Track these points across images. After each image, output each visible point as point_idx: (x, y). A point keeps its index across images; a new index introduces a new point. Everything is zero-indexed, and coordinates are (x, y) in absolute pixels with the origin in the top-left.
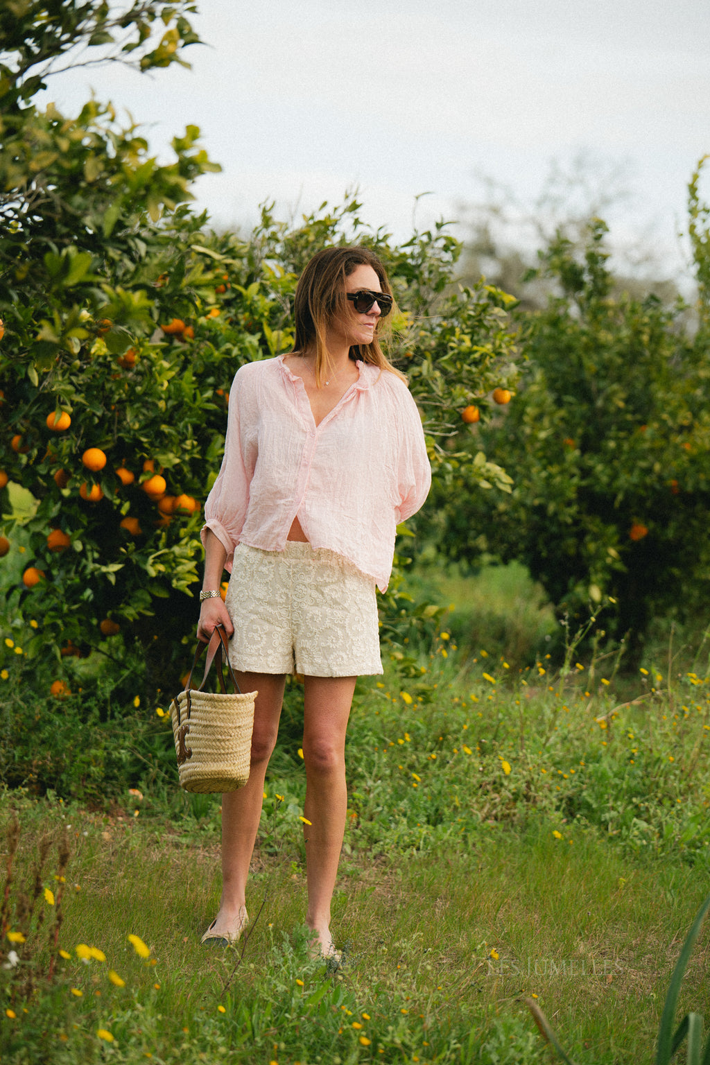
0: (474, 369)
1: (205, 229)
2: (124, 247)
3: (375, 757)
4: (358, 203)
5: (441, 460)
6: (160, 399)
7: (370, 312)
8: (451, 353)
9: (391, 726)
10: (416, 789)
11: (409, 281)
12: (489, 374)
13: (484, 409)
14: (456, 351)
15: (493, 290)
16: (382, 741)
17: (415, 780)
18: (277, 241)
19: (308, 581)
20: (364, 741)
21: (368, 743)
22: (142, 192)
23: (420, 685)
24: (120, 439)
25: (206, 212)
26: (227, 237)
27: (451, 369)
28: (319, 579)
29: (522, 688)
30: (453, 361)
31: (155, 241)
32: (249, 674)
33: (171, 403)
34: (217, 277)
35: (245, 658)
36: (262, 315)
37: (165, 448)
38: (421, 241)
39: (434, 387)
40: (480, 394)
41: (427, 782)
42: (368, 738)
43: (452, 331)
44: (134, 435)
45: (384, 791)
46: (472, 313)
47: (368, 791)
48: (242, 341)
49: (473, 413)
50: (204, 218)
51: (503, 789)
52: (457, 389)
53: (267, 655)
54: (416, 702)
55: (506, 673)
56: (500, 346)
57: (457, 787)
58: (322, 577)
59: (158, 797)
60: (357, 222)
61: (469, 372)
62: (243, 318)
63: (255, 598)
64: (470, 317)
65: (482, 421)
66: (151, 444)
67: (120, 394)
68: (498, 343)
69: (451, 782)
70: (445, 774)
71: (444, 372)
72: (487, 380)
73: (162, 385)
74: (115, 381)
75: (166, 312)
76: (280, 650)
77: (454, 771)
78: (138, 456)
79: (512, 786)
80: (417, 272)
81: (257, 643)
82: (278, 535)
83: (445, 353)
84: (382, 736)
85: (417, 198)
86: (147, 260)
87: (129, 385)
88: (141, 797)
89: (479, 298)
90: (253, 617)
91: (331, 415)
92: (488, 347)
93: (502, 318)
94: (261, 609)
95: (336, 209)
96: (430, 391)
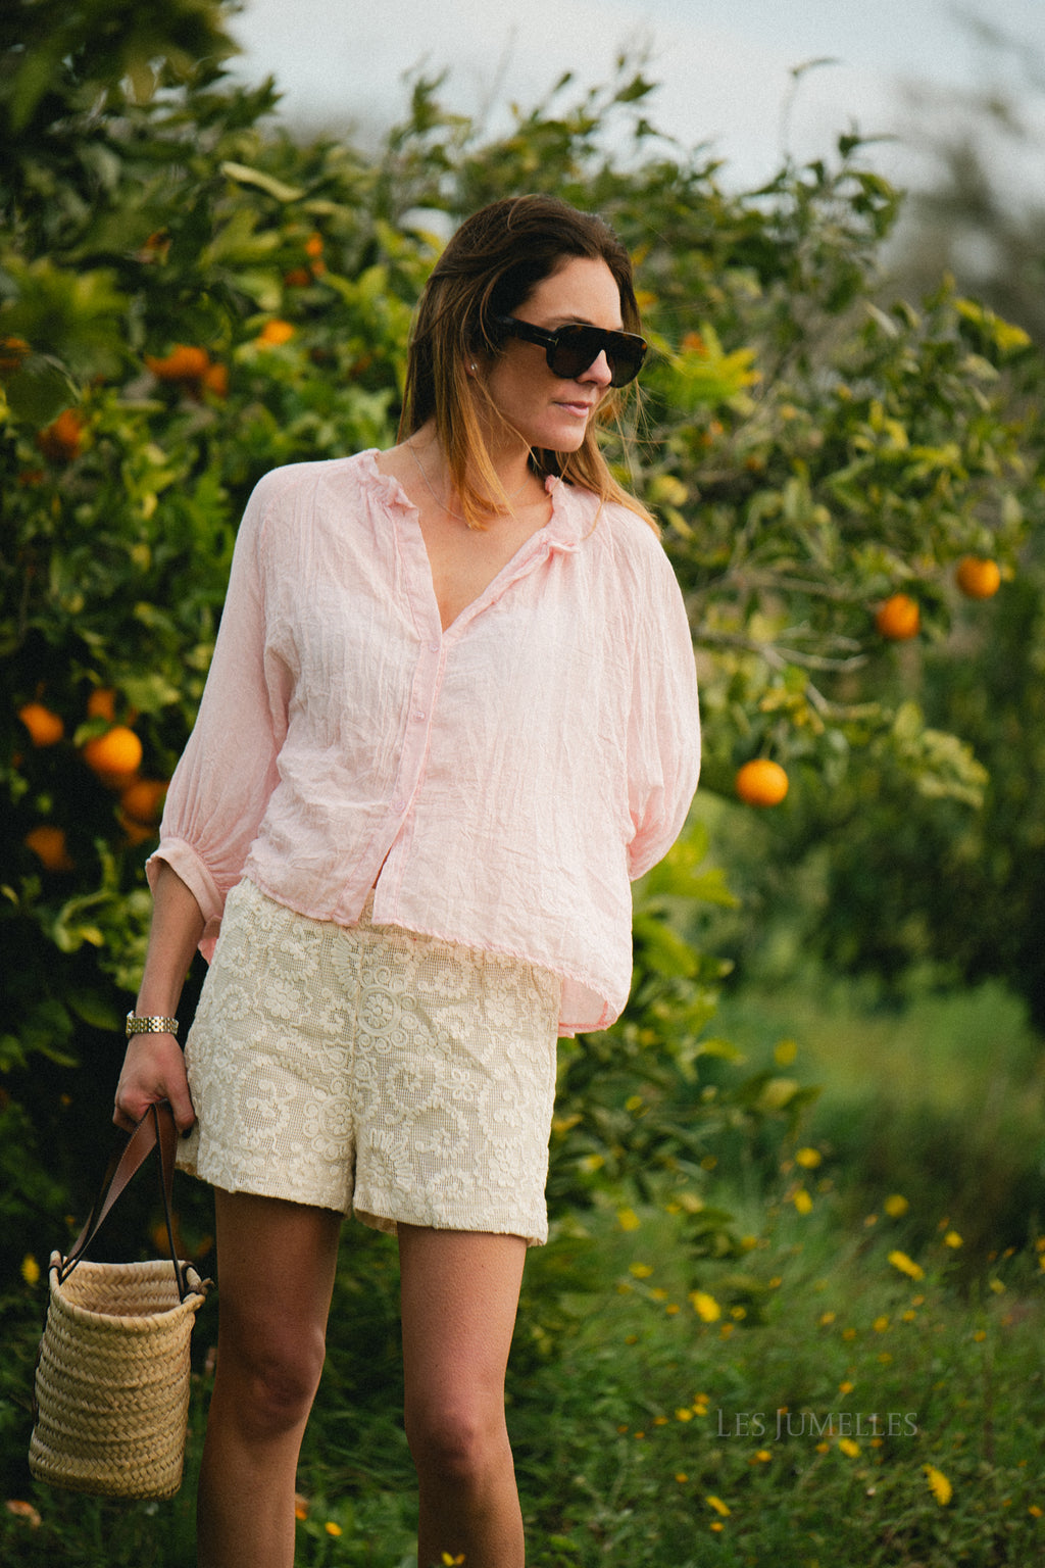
0: (914, 507)
1: (266, 123)
2: (65, 163)
3: (621, 1448)
4: (649, 79)
5: (819, 727)
6: (136, 539)
7: (586, 376)
8: (856, 466)
9: (667, 1372)
10: (717, 1536)
11: (765, 280)
12: (949, 521)
13: (930, 605)
14: (869, 461)
15: (973, 312)
16: (638, 1409)
17: (714, 1511)
18: (446, 165)
19: (395, 989)
20: (598, 1407)
21: (604, 1414)
22: (111, 27)
23: (740, 1279)
24: (36, 635)
25: (270, 83)
26: (322, 148)
27: (856, 505)
28: (424, 986)
29: (991, 1301)
30: (861, 485)
31: (143, 149)
32: (244, 1198)
33: (164, 552)
34: (287, 244)
35: (236, 1158)
36: (392, 346)
37: (144, 664)
38: (801, 185)
39: (812, 547)
40: (925, 566)
41: (747, 1521)
42: (605, 1402)
43: (862, 410)
44: (70, 628)
45: (640, 1536)
46: (911, 367)
47: (602, 1534)
48: (344, 409)
49: (904, 614)
50: (266, 98)
51: (936, 1553)
52: (868, 555)
53: (288, 1156)
54: (727, 1318)
55: (954, 1259)
56: (981, 452)
57: (819, 1539)
58: (432, 983)
59: (78, 1522)
60: (643, 129)
61: (900, 513)
62: (347, 352)
63: (269, 1015)
64: (908, 378)
65: (925, 637)
66: (111, 650)
67: (39, 525)
68: (974, 443)
69: (808, 1525)
70: (793, 1504)
71: (838, 510)
72: (942, 532)
73: (140, 504)
74: (27, 489)
75: (163, 327)
76: (321, 1146)
77: (816, 1495)
78: (76, 677)
79: (959, 1545)
80: (784, 260)
81: (269, 1123)
82: (345, 884)
83: (843, 462)
84: (640, 1398)
85: (796, 73)
86: (116, 197)
87: (62, 499)
88: (36, 1520)
89: (934, 329)
90: (262, 1060)
91: (482, 603)
92: (948, 454)
93: (986, 386)
94: (282, 1044)
95: (593, 93)
96: (802, 555)
